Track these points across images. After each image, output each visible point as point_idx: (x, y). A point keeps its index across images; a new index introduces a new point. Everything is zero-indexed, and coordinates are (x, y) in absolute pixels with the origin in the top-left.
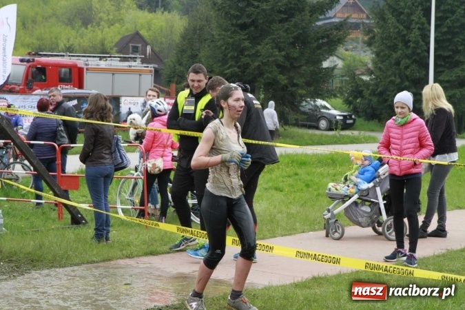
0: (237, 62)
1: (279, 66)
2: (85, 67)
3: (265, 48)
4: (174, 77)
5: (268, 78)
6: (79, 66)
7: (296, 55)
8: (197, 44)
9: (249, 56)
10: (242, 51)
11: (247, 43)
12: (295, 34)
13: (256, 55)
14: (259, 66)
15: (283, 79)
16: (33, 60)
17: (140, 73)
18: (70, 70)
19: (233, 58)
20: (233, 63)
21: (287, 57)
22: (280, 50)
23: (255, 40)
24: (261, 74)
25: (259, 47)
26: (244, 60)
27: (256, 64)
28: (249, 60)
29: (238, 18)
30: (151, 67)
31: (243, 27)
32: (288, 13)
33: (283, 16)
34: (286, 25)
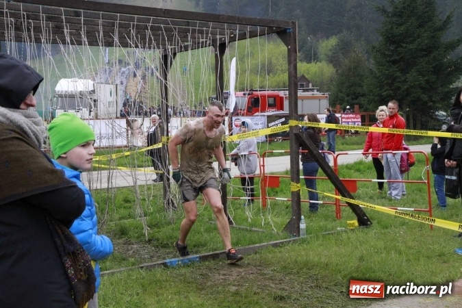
0: (391, 87)
1: (422, 88)
2: (284, 96)
3: (412, 75)
4: (337, 101)
5: (414, 97)
6: (280, 95)
7: (433, 80)
8: (352, 78)
9: (399, 82)
10: (395, 79)
11: (398, 74)
12: (434, 65)
13: (405, 81)
14: (408, 88)
15: (425, 97)
16: (252, 93)
17: (319, 98)
18: (275, 99)
19: (387, 84)
20: (388, 88)
21: (427, 82)
22: (423, 76)
23: (404, 71)
24: (408, 94)
25: (408, 75)
26: (397, 84)
27: (405, 87)
28: (400, 85)
29: (390, 56)
30: (327, 94)
31: (394, 62)
32: (428, 50)
33: (424, 53)
34: (427, 59)
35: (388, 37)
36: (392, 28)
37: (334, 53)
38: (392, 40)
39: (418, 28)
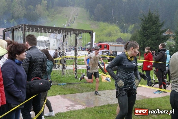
1: (153, 45)
2: (110, 45)
3: (150, 41)
11: (145, 40)
12: (157, 37)
16: (99, 44)
17: (121, 46)
18: (107, 46)
21: (155, 43)
22: (153, 41)
23: (147, 39)
25: (148, 41)
27: (148, 44)
28: (146, 43)
29: (143, 34)
30: (124, 45)
31: (145, 36)
32: (155, 33)
33: (154, 33)
34: (155, 35)
35: (143, 28)
36: (144, 25)
37: (132, 30)
38: (144, 29)
39: (152, 25)
